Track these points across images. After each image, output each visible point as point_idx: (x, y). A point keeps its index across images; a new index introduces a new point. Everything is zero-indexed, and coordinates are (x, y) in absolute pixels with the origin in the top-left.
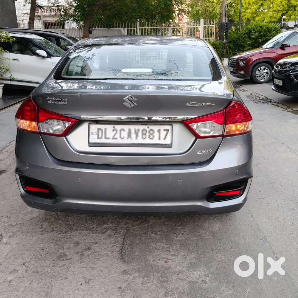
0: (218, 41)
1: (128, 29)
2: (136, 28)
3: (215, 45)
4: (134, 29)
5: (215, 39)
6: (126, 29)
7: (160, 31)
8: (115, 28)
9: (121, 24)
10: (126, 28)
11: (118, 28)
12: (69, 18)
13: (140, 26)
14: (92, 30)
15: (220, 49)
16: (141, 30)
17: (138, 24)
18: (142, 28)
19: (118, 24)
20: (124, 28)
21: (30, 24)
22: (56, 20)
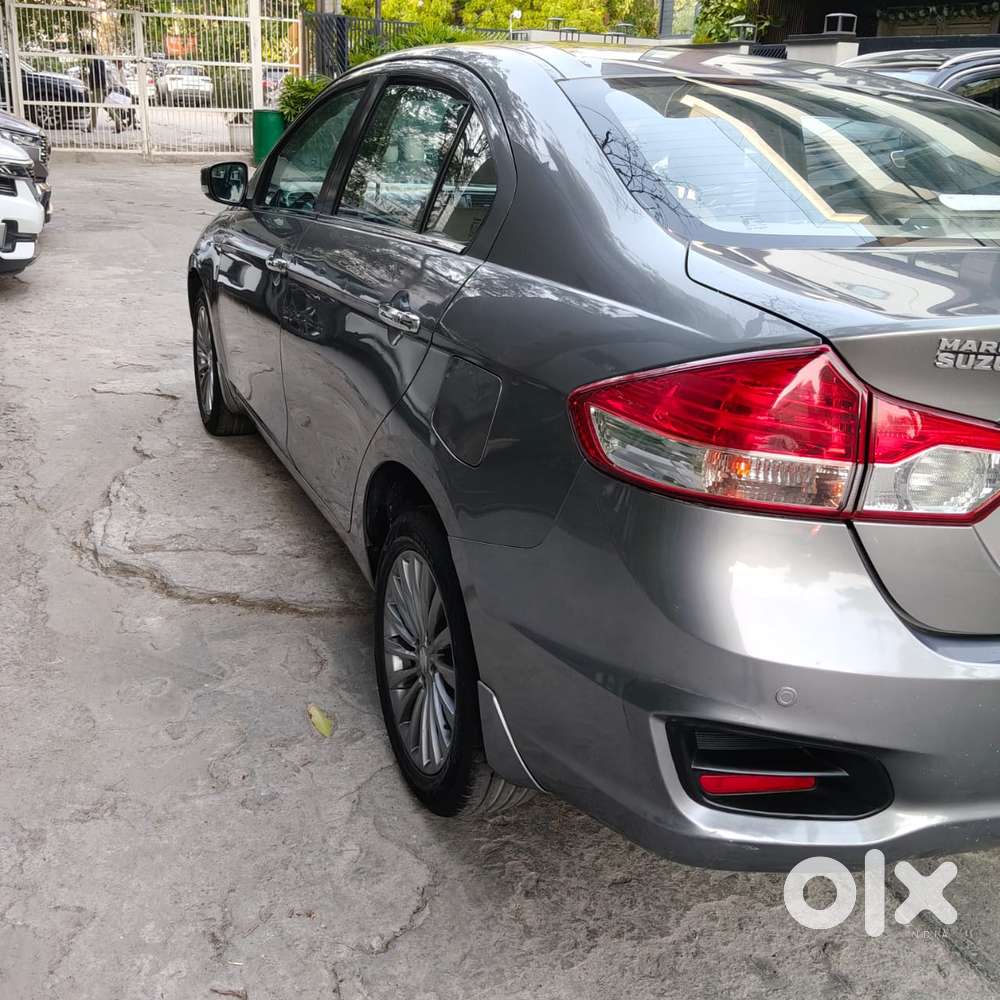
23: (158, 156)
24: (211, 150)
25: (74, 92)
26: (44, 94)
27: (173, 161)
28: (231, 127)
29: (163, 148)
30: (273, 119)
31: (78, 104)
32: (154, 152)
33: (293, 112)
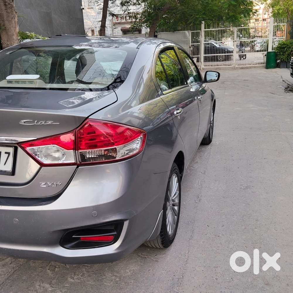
0: (288, 41)
1: (193, 31)
2: (201, 30)
3: (285, 44)
4: (198, 31)
5: (286, 38)
6: (190, 32)
7: (225, 32)
8: (180, 31)
9: (186, 27)
10: (190, 30)
11: (183, 31)
12: (142, 24)
13: (205, 28)
14: (157, 35)
15: (291, 49)
16: (205, 32)
17: (203, 26)
18: (207, 30)
19: (183, 27)
20: (189, 30)
21: (101, 31)
22: (130, 27)
23: (237, 67)
24: (257, 64)
25: (229, 51)
26: (221, 52)
27: (242, 68)
28: (264, 57)
29: (239, 65)
30: (272, 54)
31: (230, 54)
32: (236, 66)
33: (279, 51)
